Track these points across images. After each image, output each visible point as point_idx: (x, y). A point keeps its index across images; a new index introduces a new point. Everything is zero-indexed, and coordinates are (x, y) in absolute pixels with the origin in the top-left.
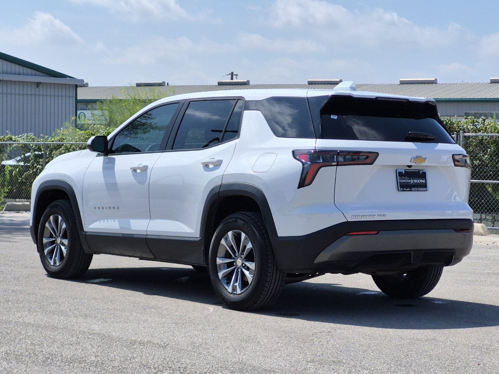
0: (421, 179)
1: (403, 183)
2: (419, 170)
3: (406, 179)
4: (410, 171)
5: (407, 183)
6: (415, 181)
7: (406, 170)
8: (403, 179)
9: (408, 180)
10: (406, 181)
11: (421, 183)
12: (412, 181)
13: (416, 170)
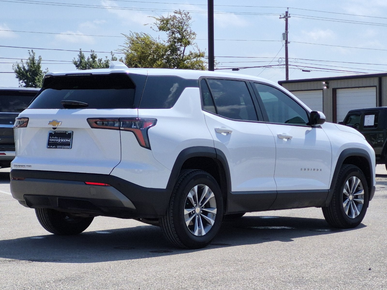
0: (67, 139)
1: (52, 141)
2: (66, 131)
3: (55, 139)
4: (59, 132)
5: (55, 141)
6: (62, 140)
7: (56, 132)
8: (52, 139)
9: (56, 139)
10: (54, 140)
11: (66, 142)
12: (59, 140)
13: (63, 131)
